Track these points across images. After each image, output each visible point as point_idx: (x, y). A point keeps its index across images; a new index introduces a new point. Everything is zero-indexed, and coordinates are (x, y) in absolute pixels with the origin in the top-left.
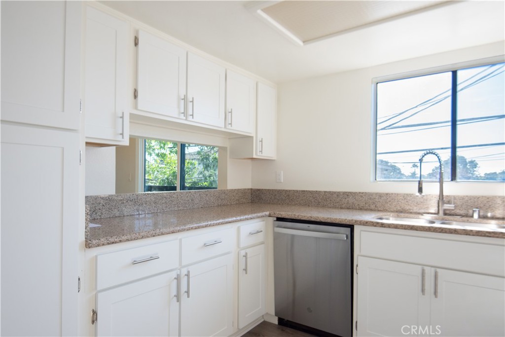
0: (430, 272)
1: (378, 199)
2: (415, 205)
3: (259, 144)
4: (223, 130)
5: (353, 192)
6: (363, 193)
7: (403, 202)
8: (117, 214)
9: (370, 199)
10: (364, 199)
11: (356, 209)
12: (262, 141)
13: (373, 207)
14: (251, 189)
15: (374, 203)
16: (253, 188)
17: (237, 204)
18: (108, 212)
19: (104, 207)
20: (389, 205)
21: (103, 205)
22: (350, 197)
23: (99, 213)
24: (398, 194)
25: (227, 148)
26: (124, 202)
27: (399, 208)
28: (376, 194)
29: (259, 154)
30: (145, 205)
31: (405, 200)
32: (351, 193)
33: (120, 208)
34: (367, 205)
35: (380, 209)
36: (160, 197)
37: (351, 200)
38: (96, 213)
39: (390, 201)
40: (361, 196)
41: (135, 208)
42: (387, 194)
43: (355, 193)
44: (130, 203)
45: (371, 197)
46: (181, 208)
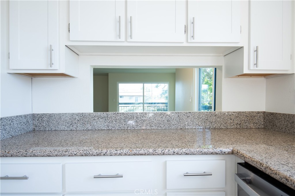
3: (253, 55)
4: (185, 44)
8: (90, 128)
12: (257, 51)
14: (264, 112)
16: (267, 111)
17: (237, 128)
18: (82, 126)
19: (79, 122)
21: (78, 121)
23: (75, 126)
25: (222, 66)
26: (96, 119)
29: (252, 67)
30: (115, 122)
33: (92, 123)
36: (130, 117)
38: (73, 126)
41: (105, 124)
44: (101, 120)
46: (154, 127)
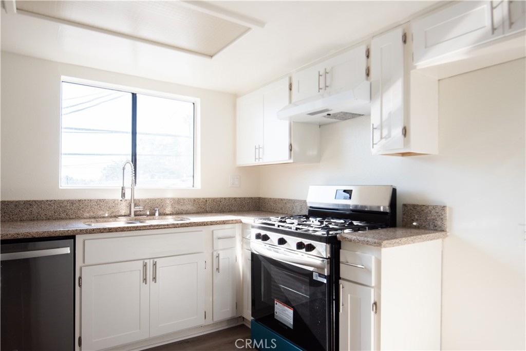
0: (150, 264)
1: (70, 206)
2: (108, 209)
5: (38, 201)
6: (51, 201)
7: (96, 207)
9: (61, 206)
10: (53, 208)
11: (43, 220)
13: (63, 215)
15: (65, 211)
20: (81, 212)
22: (35, 207)
24: (91, 200)
27: (92, 214)
28: (68, 201)
31: (98, 206)
32: (35, 201)
34: (56, 214)
35: (71, 217)
37: (35, 209)
39: (82, 208)
40: (50, 205)
42: (79, 201)
43: (41, 202)
45: (61, 204)
